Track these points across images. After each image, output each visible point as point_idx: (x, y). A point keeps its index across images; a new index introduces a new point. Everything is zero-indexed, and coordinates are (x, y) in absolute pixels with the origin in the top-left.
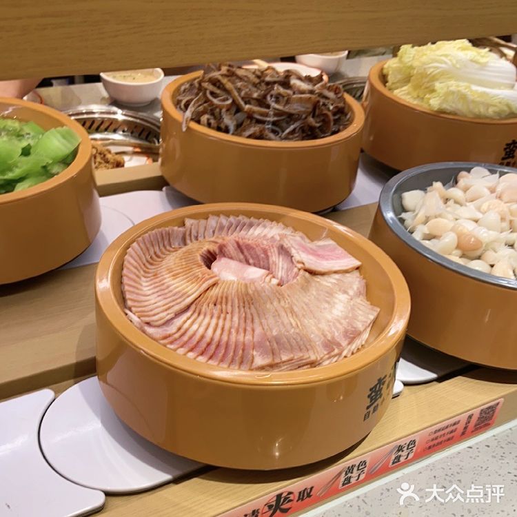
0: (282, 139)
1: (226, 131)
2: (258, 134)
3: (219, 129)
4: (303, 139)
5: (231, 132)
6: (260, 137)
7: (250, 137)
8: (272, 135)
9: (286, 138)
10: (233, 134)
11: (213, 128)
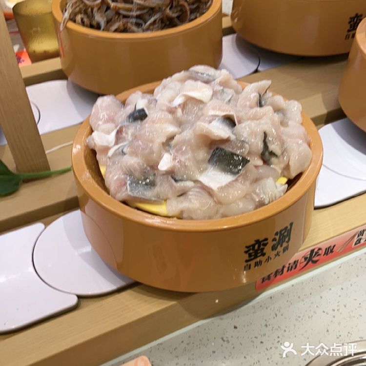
0: (144, 31)
1: (98, 27)
2: (122, 28)
3: (92, 26)
4: (162, 28)
5: (102, 28)
6: (125, 30)
7: (116, 31)
8: (134, 28)
9: (148, 29)
10: (103, 30)
11: (87, 26)
